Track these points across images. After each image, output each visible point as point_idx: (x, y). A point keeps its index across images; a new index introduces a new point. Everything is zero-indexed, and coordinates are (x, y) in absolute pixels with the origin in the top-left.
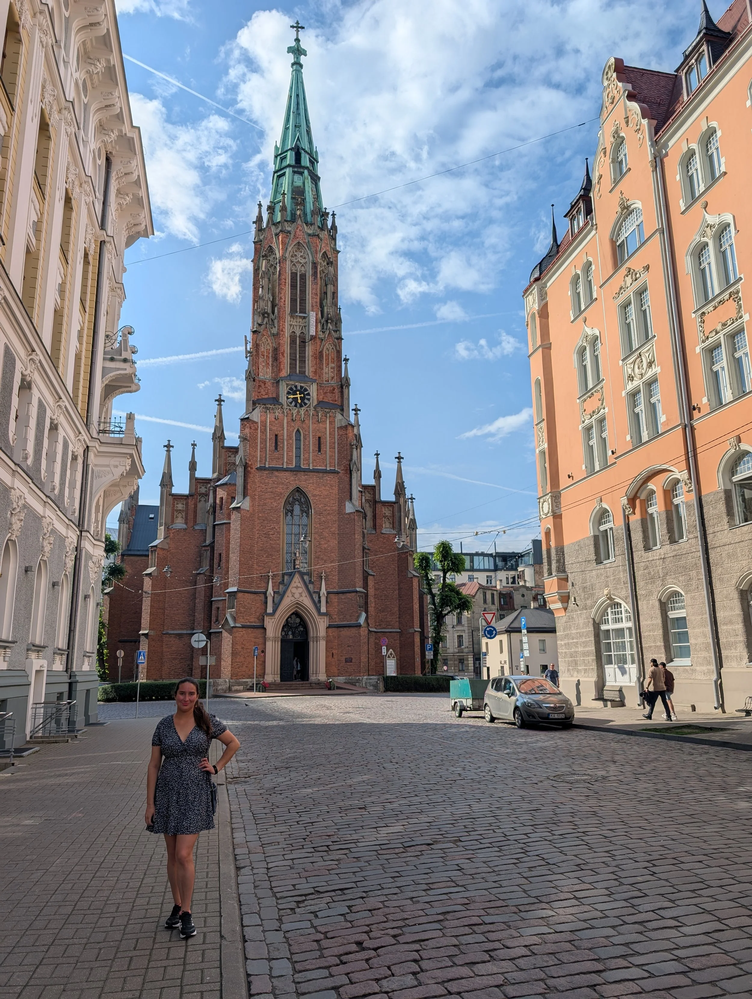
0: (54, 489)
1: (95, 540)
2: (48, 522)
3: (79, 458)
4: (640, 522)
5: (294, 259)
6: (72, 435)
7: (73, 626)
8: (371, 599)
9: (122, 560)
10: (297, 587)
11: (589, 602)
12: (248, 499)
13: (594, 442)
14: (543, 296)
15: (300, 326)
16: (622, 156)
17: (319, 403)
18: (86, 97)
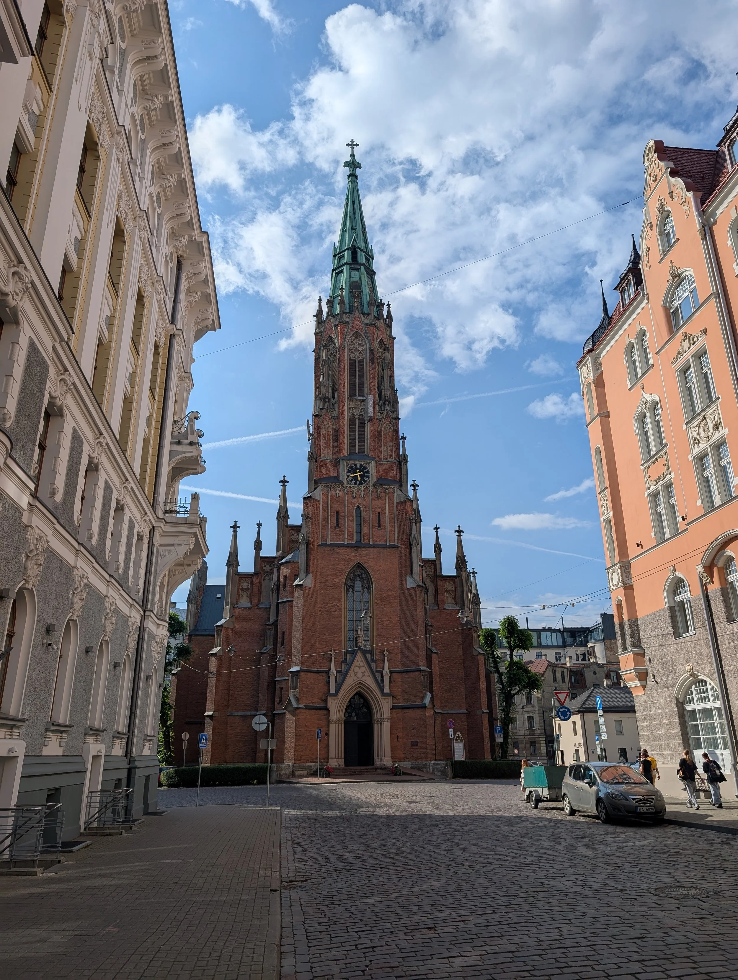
0: (118, 569)
1: (158, 619)
2: (111, 601)
3: (145, 538)
4: (720, 591)
5: (352, 347)
6: (138, 516)
7: (134, 708)
8: (436, 678)
9: (190, 641)
10: (360, 666)
11: (670, 679)
12: (310, 576)
13: (662, 508)
14: (597, 366)
15: (359, 408)
16: (669, 228)
17: (379, 480)
18: (159, 208)
